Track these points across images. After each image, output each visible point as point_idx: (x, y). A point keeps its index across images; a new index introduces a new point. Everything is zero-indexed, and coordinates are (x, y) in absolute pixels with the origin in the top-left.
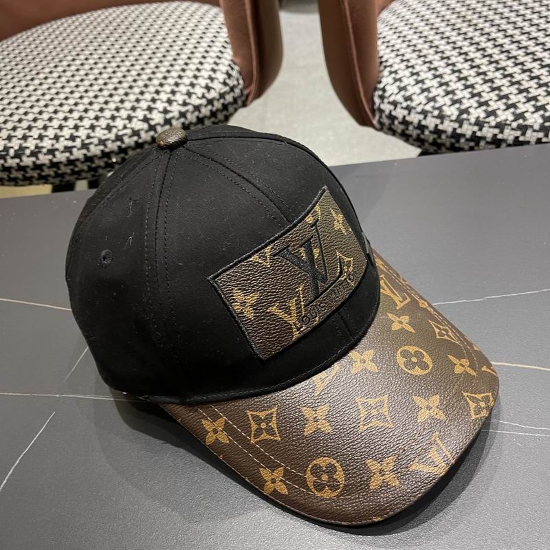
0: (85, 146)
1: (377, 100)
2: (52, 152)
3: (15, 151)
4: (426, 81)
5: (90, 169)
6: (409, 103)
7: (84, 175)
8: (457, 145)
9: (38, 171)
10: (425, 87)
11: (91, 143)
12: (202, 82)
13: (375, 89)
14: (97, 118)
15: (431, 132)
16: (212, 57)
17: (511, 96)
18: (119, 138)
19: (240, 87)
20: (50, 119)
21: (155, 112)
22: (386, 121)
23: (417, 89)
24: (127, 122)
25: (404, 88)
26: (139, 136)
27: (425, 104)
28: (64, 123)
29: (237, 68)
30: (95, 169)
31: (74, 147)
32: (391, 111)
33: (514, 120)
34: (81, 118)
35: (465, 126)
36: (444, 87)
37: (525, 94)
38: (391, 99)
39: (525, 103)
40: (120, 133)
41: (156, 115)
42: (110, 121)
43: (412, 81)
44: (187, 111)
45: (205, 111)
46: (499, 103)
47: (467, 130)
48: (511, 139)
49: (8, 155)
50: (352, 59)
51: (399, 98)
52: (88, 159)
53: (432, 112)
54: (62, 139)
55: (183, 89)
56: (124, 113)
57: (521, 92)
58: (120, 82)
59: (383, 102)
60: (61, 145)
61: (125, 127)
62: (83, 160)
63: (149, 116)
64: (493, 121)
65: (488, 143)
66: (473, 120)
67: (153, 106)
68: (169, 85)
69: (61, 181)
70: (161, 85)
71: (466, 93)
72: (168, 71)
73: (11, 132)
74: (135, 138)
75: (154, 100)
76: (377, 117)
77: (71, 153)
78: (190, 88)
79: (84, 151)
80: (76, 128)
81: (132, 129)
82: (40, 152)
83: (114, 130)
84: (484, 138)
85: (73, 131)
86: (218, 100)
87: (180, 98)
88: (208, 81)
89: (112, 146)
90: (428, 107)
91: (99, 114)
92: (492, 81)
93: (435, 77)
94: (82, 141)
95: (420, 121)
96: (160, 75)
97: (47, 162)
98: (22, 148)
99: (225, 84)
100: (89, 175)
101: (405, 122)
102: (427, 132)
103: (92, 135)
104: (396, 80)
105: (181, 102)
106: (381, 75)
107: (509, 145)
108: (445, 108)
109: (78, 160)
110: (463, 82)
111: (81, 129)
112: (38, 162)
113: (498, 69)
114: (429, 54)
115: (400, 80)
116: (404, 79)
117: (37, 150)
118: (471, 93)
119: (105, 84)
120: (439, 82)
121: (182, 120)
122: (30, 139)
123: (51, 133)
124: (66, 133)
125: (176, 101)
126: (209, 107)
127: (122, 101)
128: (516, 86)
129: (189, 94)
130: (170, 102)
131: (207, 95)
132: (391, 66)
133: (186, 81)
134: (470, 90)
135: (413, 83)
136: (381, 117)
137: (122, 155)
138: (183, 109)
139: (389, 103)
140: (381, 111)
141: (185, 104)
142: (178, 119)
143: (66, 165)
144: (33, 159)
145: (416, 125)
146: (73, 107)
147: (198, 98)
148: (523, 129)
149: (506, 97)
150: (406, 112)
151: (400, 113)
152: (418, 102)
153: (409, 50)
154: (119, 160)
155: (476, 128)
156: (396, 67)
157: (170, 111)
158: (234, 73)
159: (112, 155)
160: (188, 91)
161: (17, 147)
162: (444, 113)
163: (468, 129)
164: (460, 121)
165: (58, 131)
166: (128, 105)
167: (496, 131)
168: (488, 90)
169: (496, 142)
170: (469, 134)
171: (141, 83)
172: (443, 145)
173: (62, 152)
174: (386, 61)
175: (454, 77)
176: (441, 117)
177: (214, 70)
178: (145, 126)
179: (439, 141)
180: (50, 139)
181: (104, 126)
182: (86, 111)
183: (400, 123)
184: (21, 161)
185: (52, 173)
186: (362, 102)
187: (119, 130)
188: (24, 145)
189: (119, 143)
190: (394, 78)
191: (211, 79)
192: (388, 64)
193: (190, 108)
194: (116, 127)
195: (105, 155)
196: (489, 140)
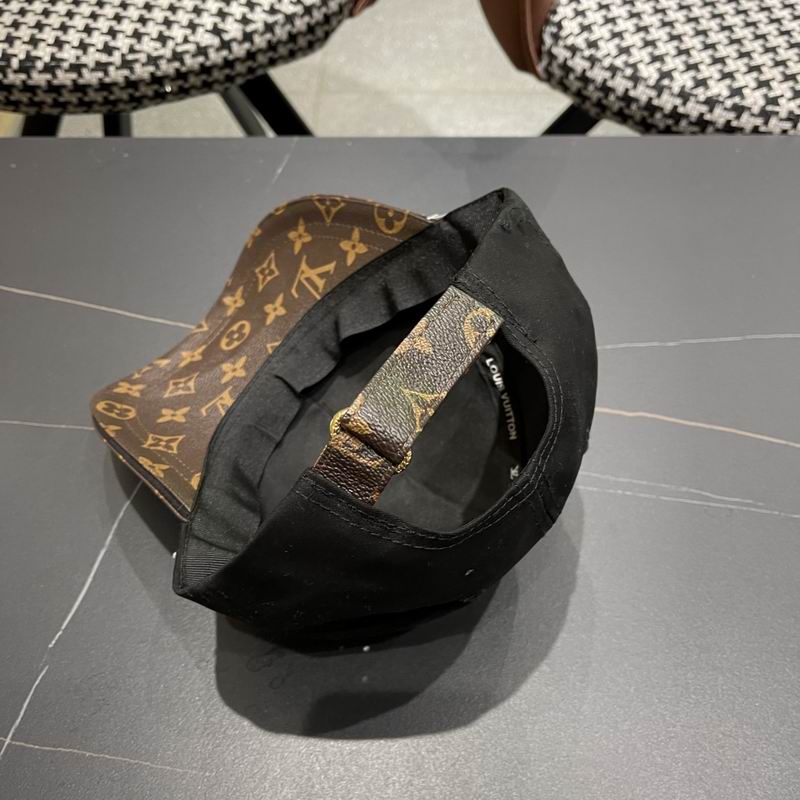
0: (126, 64)
1: (548, 40)
2: (76, 68)
3: (20, 61)
4: (619, 21)
5: (132, 99)
6: (593, 51)
8: (650, 121)
9: (54, 95)
10: (616, 29)
11: (136, 61)
13: (547, 22)
14: (143, 21)
15: (617, 98)
17: (728, 61)
18: (177, 56)
20: (70, 15)
21: (230, 20)
22: (558, 72)
23: (605, 32)
24: (188, 32)
25: (588, 28)
26: (206, 55)
27: (615, 57)
28: (92, 24)
30: (139, 99)
31: (111, 64)
32: (566, 60)
33: (730, 97)
34: (118, 18)
35: (665, 96)
36: (642, 34)
37: (746, 60)
38: (570, 41)
39: (745, 73)
40: (179, 49)
41: (232, 26)
42: (163, 28)
43: (599, 17)
44: (276, 23)
45: (300, 24)
46: (712, 68)
47: (667, 102)
48: (721, 122)
49: (9, 65)
51: (580, 42)
52: (131, 84)
53: (623, 71)
54: (91, 50)
56: (183, 17)
57: (741, 55)
59: (556, 44)
60: (92, 57)
61: (186, 40)
62: (123, 85)
63: (221, 26)
64: (702, 94)
65: (691, 123)
66: (676, 89)
67: (226, 9)
71: (671, 48)
73: (11, 30)
74: (201, 59)
76: (544, 62)
77: (106, 73)
79: (126, 72)
80: (112, 33)
81: (197, 44)
82: (59, 67)
83: (170, 44)
84: (686, 116)
85: (108, 38)
86: (319, 8)
89: (167, 68)
90: (619, 62)
91: (146, 14)
92: (705, 33)
93: (631, 15)
94: (123, 55)
95: (605, 81)
97: (69, 83)
98: (30, 59)
100: (129, 107)
101: (584, 79)
102: (612, 98)
103: (137, 47)
104: (577, 13)
105: (267, 8)
107: (718, 131)
108: (641, 66)
109: (115, 84)
110: (668, 29)
111: (120, 36)
112: (55, 82)
113: (714, 16)
115: (583, 14)
116: (589, 14)
117: (53, 64)
118: (677, 48)
120: (636, 25)
121: (268, 36)
122: (42, 45)
123: (73, 37)
124: (98, 39)
125: (260, 5)
126: (307, 19)
128: (736, 46)
130: (250, 5)
134: (676, 43)
135: (601, 21)
136: (550, 64)
137: (180, 82)
138: (271, 19)
139: (566, 47)
140: (552, 57)
141: (273, 11)
142: (262, 34)
143: (96, 90)
144: (48, 76)
145: (600, 86)
148: (739, 110)
149: (723, 61)
150: (587, 64)
151: (579, 64)
152: (605, 52)
154: (175, 89)
155: (678, 101)
157: (251, 21)
159: (166, 81)
161: (22, 56)
162: (638, 75)
164: (659, 89)
165: (84, 35)
166: (188, 3)
167: (704, 109)
168: (701, 47)
169: (702, 124)
170: (668, 108)
172: (631, 117)
173: (93, 70)
175: (655, 20)
176: (635, 79)
178: (216, 41)
179: (626, 111)
180: (73, 47)
181: (154, 35)
182: (124, 6)
183: (577, 78)
184: (29, 77)
185: (74, 100)
187: (177, 44)
188: (34, 53)
189: (177, 64)
190: (575, 10)
193: (280, 17)
194: (173, 39)
195: (156, 80)
196: (693, 119)
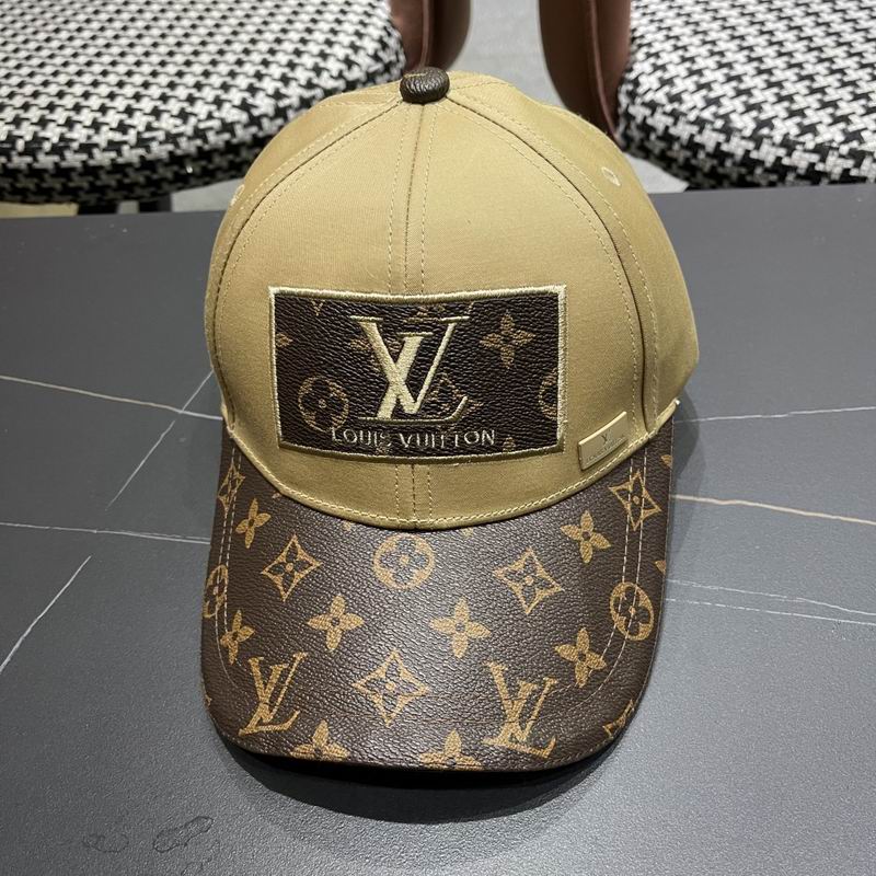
0: (142, 142)
1: (624, 100)
2: (87, 148)
3: (26, 143)
4: (706, 72)
5: (150, 182)
6: (676, 105)
7: (138, 191)
8: (749, 178)
9: (63, 180)
10: (703, 81)
11: (153, 139)
12: (340, 52)
13: (623, 81)
14: (164, 98)
15: (708, 155)
16: (356, 13)
17: (840, 104)
18: (199, 133)
19: (401, 65)
20: (86, 95)
21: (261, 95)
22: (636, 134)
23: (690, 84)
24: (213, 107)
25: (670, 82)
26: (233, 134)
27: (703, 109)
28: (108, 103)
29: (396, 34)
30: (157, 184)
31: (125, 143)
32: (645, 118)
33: (845, 142)
34: (137, 97)
35: (765, 147)
36: (734, 84)
37: (863, 102)
38: (648, 98)
39: (863, 115)
40: (202, 126)
41: (262, 101)
42: (185, 105)
43: (682, 70)
44: (313, 97)
46: (822, 113)
48: (837, 172)
49: (13, 148)
50: (590, 29)
51: (660, 97)
52: (147, 165)
53: (712, 123)
54: (105, 129)
55: (308, 61)
56: (209, 94)
57: (856, 97)
58: (203, 43)
59: (633, 103)
60: (102, 138)
61: (210, 116)
62: (138, 166)
63: (250, 101)
64: (810, 141)
65: (799, 177)
66: (778, 138)
67: (257, 85)
68: (285, 52)
69: (99, 199)
70: (272, 52)
71: (770, 95)
72: (284, 31)
73: (21, 112)
74: (226, 136)
75: (259, 76)
76: (621, 128)
77: (119, 153)
78: (319, 60)
79: (141, 151)
80: (129, 111)
81: (222, 120)
82: (67, 147)
83: (193, 120)
84: (793, 168)
85: (124, 116)
87: (302, 75)
88: (350, 51)
89: (187, 146)
90: (707, 114)
91: (168, 92)
92: (811, 78)
93: (721, 66)
94: (139, 133)
95: (692, 136)
96: (269, 37)
98: (37, 140)
99: (376, 58)
100: (146, 193)
101: (667, 138)
102: (702, 155)
103: (155, 125)
104: (656, 68)
105: (303, 82)
106: (632, 58)
107: (833, 182)
108: (733, 117)
109: (129, 165)
110: (765, 77)
111: (138, 114)
112: (64, 164)
113: (821, 61)
114: (711, 30)
115: (663, 68)
116: (669, 67)
117: (62, 144)
118: (777, 94)
119: (179, 44)
120: (726, 75)
122: (52, 125)
123: (86, 117)
124: (113, 118)
125: (296, 80)
127: (206, 74)
128: (850, 89)
129: (318, 70)
130: (285, 80)
131: (346, 74)
132: (649, 45)
133: (314, 48)
134: (775, 90)
135: (684, 73)
136: (627, 127)
137: (203, 163)
138: (307, 94)
139: (644, 104)
140: (629, 117)
141: (310, 85)
143: (109, 173)
144: (56, 158)
145: (685, 143)
146: (125, 78)
147: (332, 77)
148: (858, 157)
149: (834, 104)
150: (670, 120)
151: (660, 121)
152: (690, 105)
153: (680, 21)
154: (198, 170)
155: (782, 152)
156: (656, 47)
157: (285, 96)
158: (392, 42)
159: (187, 161)
160: (316, 64)
161: (28, 138)
162: (732, 125)
163: (768, 153)
164: (757, 140)
165: (98, 115)
166: (216, 80)
167: (814, 158)
168: (806, 91)
169: (813, 176)
170: (770, 160)
171: (238, 47)
172: (726, 177)
173: (104, 150)
174: (642, 37)
175: (750, 68)
176: (728, 131)
177: (359, 35)
178: (244, 117)
179: (720, 170)
180: (85, 127)
181: (175, 112)
182: (146, 85)
183: (659, 138)
184: (35, 160)
185: (85, 185)
186: (599, 100)
187: (199, 121)
188: (42, 134)
189: (199, 142)
190: (654, 65)
191: (355, 48)
192: (645, 41)
193: (318, 92)
194: (195, 115)
195: (176, 160)
196: (802, 172)
